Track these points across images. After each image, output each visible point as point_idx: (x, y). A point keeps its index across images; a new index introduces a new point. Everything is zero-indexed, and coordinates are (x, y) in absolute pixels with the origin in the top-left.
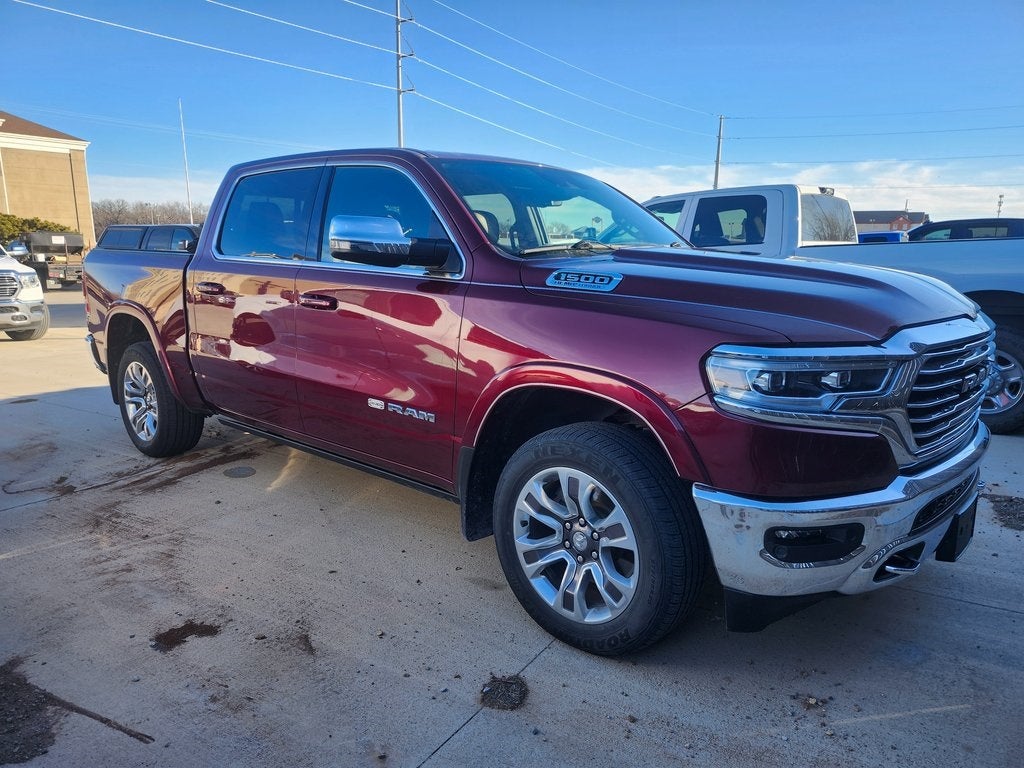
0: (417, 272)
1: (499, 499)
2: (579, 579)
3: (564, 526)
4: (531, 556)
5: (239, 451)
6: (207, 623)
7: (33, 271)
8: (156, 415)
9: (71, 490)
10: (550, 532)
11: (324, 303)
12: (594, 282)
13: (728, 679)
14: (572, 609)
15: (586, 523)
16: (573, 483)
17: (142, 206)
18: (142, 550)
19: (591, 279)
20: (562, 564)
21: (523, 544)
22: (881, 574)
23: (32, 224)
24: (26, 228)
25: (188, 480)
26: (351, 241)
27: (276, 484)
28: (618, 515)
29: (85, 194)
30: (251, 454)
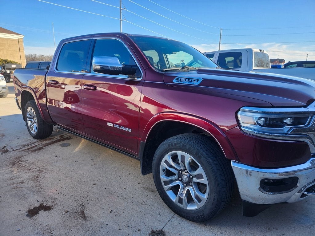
0: (125, 77)
1: (155, 161)
2: (185, 193)
3: (179, 172)
4: (166, 183)
5: (65, 137)
6: (48, 205)
7: (3, 76)
8: (37, 125)
9: (7, 151)
10: (173, 174)
11: (92, 88)
12: (191, 81)
13: (241, 232)
14: (182, 204)
15: (187, 172)
16: (183, 157)
17: (42, 56)
18: (28, 175)
19: (190, 80)
20: (178, 186)
21: (163, 178)
22: (303, 195)
23: (6, 61)
24: (4, 62)
25: (48, 148)
26: (100, 66)
27: (77, 149)
28: (200, 170)
29: (23, 52)
30: (69, 138)
